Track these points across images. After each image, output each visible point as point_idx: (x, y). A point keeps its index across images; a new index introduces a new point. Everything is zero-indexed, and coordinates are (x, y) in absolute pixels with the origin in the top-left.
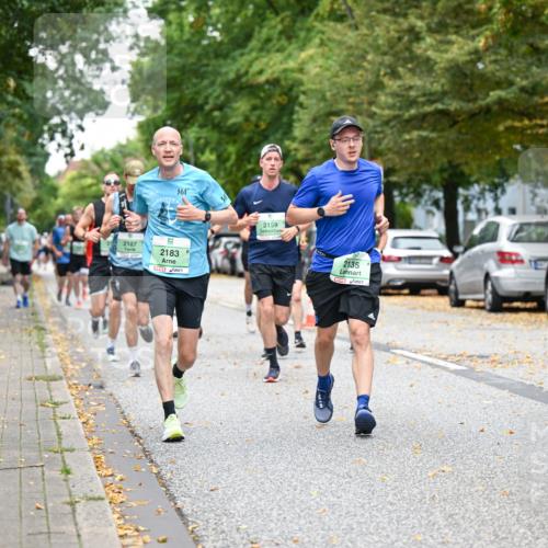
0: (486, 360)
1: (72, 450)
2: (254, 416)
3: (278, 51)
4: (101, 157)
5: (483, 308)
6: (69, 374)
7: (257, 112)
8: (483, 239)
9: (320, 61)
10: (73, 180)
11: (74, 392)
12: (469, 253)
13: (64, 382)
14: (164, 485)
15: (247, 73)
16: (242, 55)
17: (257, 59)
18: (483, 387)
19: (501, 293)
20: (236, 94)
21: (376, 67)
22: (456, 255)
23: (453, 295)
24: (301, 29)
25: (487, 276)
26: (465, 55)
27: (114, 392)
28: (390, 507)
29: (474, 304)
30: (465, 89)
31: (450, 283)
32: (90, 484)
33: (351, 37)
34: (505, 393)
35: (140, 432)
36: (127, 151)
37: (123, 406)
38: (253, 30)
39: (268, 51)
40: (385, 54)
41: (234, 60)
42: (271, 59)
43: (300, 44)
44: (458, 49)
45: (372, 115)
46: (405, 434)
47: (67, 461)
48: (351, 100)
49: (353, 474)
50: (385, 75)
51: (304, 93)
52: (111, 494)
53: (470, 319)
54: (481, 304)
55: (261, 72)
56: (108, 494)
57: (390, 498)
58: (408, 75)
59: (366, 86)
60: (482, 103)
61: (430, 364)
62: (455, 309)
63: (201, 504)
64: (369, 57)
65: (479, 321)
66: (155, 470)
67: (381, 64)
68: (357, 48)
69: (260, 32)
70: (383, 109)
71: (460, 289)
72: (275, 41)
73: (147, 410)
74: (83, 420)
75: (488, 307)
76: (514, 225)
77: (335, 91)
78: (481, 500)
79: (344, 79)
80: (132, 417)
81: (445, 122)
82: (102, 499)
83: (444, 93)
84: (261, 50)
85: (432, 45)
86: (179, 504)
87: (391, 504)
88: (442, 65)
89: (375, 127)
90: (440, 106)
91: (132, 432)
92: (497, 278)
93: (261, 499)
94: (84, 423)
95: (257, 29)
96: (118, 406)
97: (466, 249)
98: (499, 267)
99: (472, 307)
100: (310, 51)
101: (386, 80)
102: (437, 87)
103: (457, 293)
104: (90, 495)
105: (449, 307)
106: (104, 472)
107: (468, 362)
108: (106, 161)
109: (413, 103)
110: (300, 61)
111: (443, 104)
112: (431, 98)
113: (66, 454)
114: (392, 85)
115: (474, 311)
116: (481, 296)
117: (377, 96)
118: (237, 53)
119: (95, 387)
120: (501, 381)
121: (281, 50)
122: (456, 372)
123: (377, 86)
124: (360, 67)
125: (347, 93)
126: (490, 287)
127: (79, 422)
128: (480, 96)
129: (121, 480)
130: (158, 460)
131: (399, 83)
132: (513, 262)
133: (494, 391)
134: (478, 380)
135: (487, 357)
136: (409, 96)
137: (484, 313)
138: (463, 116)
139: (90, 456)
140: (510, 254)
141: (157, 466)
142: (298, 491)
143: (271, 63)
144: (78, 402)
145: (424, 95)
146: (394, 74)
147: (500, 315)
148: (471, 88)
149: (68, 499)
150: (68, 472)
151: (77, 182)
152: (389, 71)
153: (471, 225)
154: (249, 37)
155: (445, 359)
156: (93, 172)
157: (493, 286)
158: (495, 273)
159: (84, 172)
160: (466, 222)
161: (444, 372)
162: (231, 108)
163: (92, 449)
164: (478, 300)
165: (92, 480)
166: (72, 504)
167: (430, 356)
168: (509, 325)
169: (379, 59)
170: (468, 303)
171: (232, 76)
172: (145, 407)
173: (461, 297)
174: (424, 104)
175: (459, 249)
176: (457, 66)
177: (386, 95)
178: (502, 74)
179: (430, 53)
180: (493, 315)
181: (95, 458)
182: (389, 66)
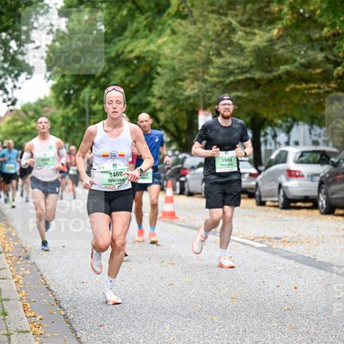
0: (279, 241)
1: (8, 300)
2: (127, 277)
3: (143, 37)
4: (28, 107)
5: (277, 207)
6: (6, 250)
7: (129, 78)
8: (277, 162)
9: (171, 45)
10: (9, 122)
11: (10, 262)
12: (268, 170)
13: (3, 255)
14: (68, 323)
15: (123, 52)
16: (120, 40)
17: (130, 42)
18: (278, 259)
19: (289, 196)
20: (116, 66)
21: (207, 50)
22: (260, 172)
23: (258, 198)
24: (159, 24)
25: (280, 186)
26: (264, 42)
27: (36, 262)
28: (216, 337)
29: (272, 204)
30: (265, 64)
31: (256, 190)
32: (20, 322)
33: (191, 29)
34: (292, 262)
35: (53, 288)
36: (44, 103)
37: (42, 271)
38: (127, 25)
39: (137, 38)
40: (213, 40)
41: (115, 44)
42: (139, 43)
43: (158, 33)
44: (260, 38)
45: (205, 81)
46: (227, 289)
47: (5, 307)
48: (191, 71)
49: (192, 315)
50: (213, 55)
51: (160, 66)
52: (34, 329)
53: (269, 213)
54: (276, 204)
55: (132, 51)
56: (31, 329)
57: (217, 331)
58: (228, 56)
59: (201, 62)
60: (275, 74)
61: (243, 243)
62: (260, 208)
63: (93, 335)
64: (203, 43)
65: (274, 215)
66: (63, 313)
67: (210, 48)
68: (195, 37)
69: (132, 25)
70: (212, 77)
71: (263, 194)
72: (141, 32)
73: (58, 274)
74: (16, 280)
75: (281, 206)
76: (297, 153)
77: (181, 65)
78: (276, 332)
79: (187, 57)
80: (48, 278)
81: (252, 85)
82: (28, 332)
83: (252, 67)
84: (133, 37)
85: (242, 36)
86: (79, 335)
87: (217, 335)
88: (249, 49)
89: (207, 88)
90: (248, 75)
91: (47, 288)
92: (286, 187)
93: (132, 332)
94: (16, 282)
95: (129, 24)
96: (39, 271)
97: (266, 168)
98: (288, 180)
99: (270, 206)
100: (164, 39)
101: (213, 58)
102: (247, 63)
103: (260, 197)
104: (20, 329)
105: (255, 206)
106: (29, 314)
107: (267, 242)
108: (30, 110)
109: (231, 73)
110: (157, 45)
111: (251, 74)
112: (243, 70)
113: (4, 302)
114: (218, 61)
115: (272, 209)
116: (276, 199)
117: (208, 68)
118: (117, 39)
119: (23, 258)
120: (289, 254)
121: (146, 37)
122: (260, 249)
123: (208, 62)
124: (197, 49)
125: (189, 66)
126: (282, 193)
127: (13, 281)
128: (275, 69)
129: (41, 319)
130: (65, 306)
131: (222, 60)
132: (297, 177)
133: (285, 261)
134: (274, 253)
135: (280, 239)
136: (229, 69)
137: (278, 210)
138: (264, 82)
139: (20, 304)
140: (295, 171)
141: (64, 310)
142: (157, 327)
143: (139, 45)
144: (12, 268)
145: (239, 68)
146: (219, 55)
147: (288, 212)
148: (269, 63)
149: (6, 332)
150: (5, 314)
151: (12, 124)
152: (215, 52)
153: (269, 152)
154: (124, 29)
155: (253, 240)
156: (22, 117)
157: (284, 192)
158: (285, 184)
159: (16, 117)
160: (266, 150)
161: (252, 249)
162: (113, 75)
163: (21, 299)
164: (274, 202)
165: (21, 319)
166: (8, 335)
167: (243, 238)
168: (294, 218)
169: (209, 44)
170: (268, 203)
171: (113, 54)
172: (56, 271)
173: (263, 199)
174: (238, 74)
175: (262, 168)
176: (259, 49)
177: (214, 68)
178: (288, 55)
179: (241, 42)
180: (284, 211)
181: (23, 305)
182: (216, 49)
